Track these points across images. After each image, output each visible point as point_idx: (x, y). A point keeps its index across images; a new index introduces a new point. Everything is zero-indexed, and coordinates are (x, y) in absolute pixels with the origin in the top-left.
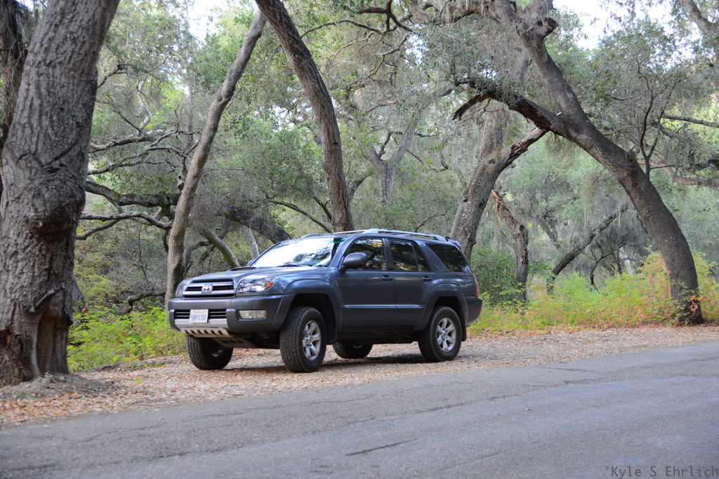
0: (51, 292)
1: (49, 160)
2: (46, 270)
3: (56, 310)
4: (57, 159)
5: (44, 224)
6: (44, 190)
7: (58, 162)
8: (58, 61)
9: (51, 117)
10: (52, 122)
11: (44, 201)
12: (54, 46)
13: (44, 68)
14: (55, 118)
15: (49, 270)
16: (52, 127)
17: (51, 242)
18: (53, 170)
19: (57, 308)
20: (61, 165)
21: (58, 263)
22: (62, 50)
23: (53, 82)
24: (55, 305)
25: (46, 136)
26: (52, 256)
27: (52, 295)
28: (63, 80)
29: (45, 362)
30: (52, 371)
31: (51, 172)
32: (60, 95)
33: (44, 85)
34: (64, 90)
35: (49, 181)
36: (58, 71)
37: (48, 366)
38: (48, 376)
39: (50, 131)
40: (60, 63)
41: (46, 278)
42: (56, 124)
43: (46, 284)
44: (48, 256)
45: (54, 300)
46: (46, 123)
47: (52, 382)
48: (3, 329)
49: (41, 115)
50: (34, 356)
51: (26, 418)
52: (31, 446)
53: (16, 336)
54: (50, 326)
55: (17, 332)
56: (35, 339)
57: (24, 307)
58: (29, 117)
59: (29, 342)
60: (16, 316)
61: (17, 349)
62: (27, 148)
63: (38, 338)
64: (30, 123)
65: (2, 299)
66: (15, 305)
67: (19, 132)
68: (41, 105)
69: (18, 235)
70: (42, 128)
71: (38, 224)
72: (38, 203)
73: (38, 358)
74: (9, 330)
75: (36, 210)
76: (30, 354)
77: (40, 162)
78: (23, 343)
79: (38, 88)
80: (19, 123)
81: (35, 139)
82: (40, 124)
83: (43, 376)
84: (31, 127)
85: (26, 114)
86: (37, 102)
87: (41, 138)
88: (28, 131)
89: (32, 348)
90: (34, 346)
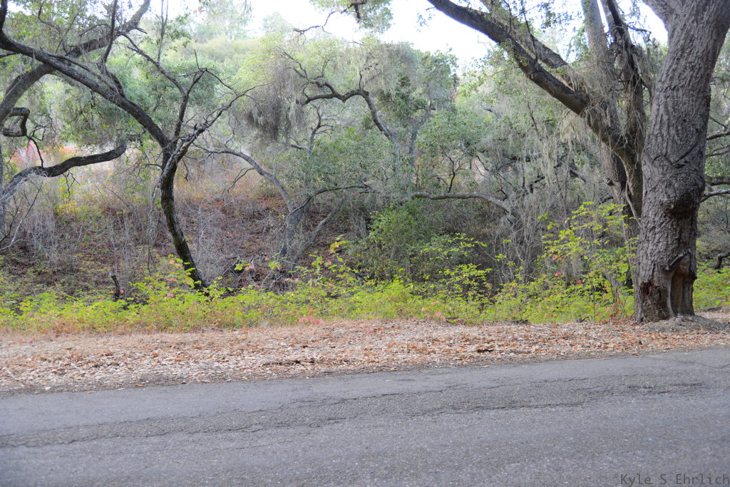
0: (681, 255)
1: (677, 159)
2: (676, 239)
3: (685, 268)
4: (682, 158)
5: (675, 207)
6: (674, 181)
7: (683, 160)
8: (680, 85)
9: (677, 127)
10: (677, 131)
11: (674, 189)
12: (677, 74)
13: (670, 92)
14: (679, 128)
15: (679, 240)
16: (678, 134)
17: (680, 219)
18: (680, 166)
19: (685, 267)
20: (686, 162)
21: (686, 234)
22: (683, 77)
23: (677, 101)
24: (684, 265)
25: (674, 141)
26: (681, 229)
27: (682, 257)
28: (685, 98)
29: (677, 306)
30: (683, 313)
31: (678, 168)
32: (683, 110)
33: (670, 104)
34: (686, 106)
35: (678, 174)
36: (680, 93)
37: (679, 309)
38: (680, 317)
39: (676, 137)
40: (682, 86)
41: (677, 245)
42: (680, 132)
43: (678, 249)
44: (678, 229)
45: (683, 261)
46: (673, 132)
47: (683, 321)
48: (646, 281)
49: (669, 127)
50: (669, 302)
51: (669, 346)
52: (680, 368)
53: (656, 287)
54: (680, 280)
55: (656, 284)
56: (669, 290)
57: (661, 266)
58: (660, 129)
59: (666, 291)
60: (655, 273)
61: (657, 296)
62: (659, 152)
63: (671, 288)
64: (661, 133)
65: (645, 261)
66: (655, 265)
67: (653, 140)
68: (668, 119)
69: (655, 215)
70: (670, 136)
71: (670, 206)
72: (670, 191)
73: (672, 303)
74: (650, 283)
75: (669, 197)
76: (666, 300)
77: (670, 161)
78: (661, 292)
79: (666, 107)
80: (653, 134)
81: (665, 145)
82: (668, 133)
83: (676, 316)
84: (662, 136)
85: (658, 127)
86: (665, 118)
87: (670, 143)
88: (660, 139)
89: (667, 296)
90: (669, 295)
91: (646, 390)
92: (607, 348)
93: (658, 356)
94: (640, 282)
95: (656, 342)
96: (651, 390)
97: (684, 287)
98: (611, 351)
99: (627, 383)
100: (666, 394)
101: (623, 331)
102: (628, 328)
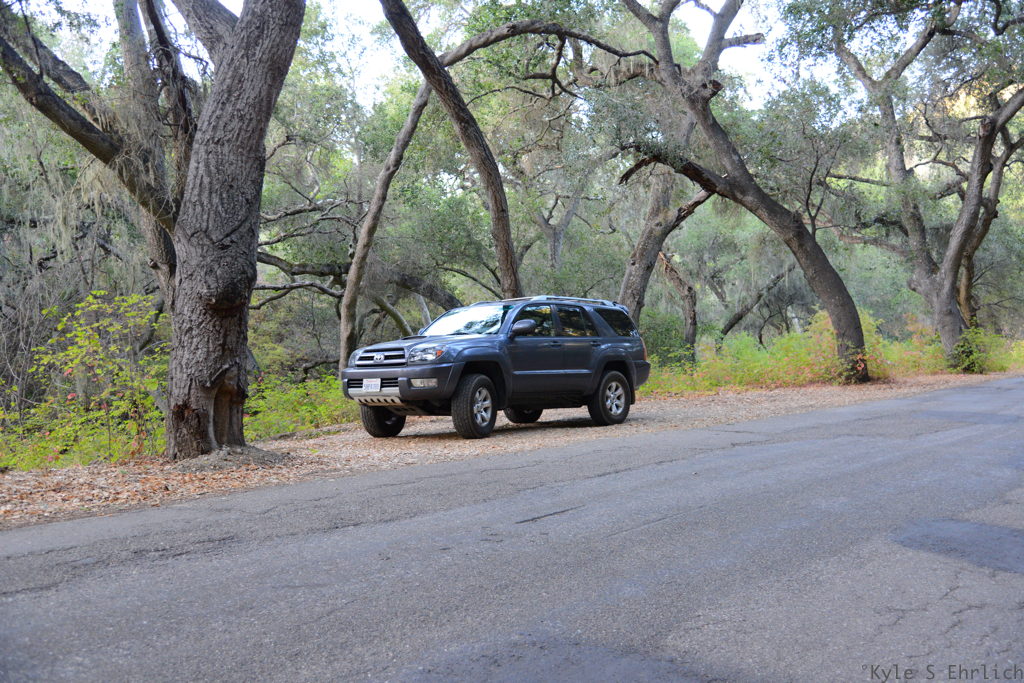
0: (227, 366)
1: (221, 237)
2: (220, 345)
3: (232, 384)
4: (227, 235)
5: (217, 301)
6: (216, 267)
7: (229, 239)
8: (227, 138)
9: (221, 195)
10: (222, 199)
11: (216, 277)
12: (221, 124)
13: (213, 145)
14: (224, 195)
15: (223, 346)
16: (222, 204)
17: (223, 318)
18: (224, 247)
20: (232, 242)
21: (232, 338)
22: (229, 128)
23: (222, 159)
24: (231, 379)
25: (217, 213)
26: (226, 331)
27: (227, 369)
28: (232, 157)
29: (222, 435)
30: (230, 444)
31: (222, 249)
32: (229, 172)
33: (213, 162)
34: (233, 168)
35: (221, 258)
36: (226, 149)
37: (225, 439)
38: (226, 449)
39: (220, 208)
40: (228, 141)
41: (220, 353)
42: (225, 201)
43: (221, 358)
44: (222, 331)
45: (229, 375)
46: (216, 200)
47: (229, 454)
48: (180, 403)
49: (211, 193)
50: (211, 429)
51: (205, 490)
52: (211, 518)
53: (194, 410)
54: (225, 400)
55: (194, 407)
56: (212, 413)
57: (200, 382)
58: (199, 195)
59: (206, 415)
60: (192, 391)
61: (194, 422)
62: (198, 226)
63: (214, 411)
64: (200, 201)
65: (179, 375)
66: (191, 380)
67: (190, 210)
68: (210, 183)
69: (192, 312)
70: (212, 205)
71: (211, 300)
72: (211, 280)
73: (215, 432)
74: (186, 405)
75: (209, 287)
76: (207, 427)
77: (211, 239)
78: (201, 417)
79: (207, 166)
80: (190, 201)
81: (205, 217)
82: (210, 201)
83: (221, 448)
84: (202, 205)
85: (196, 192)
86: (206, 180)
87: (212, 215)
88: (199, 209)
89: (209, 422)
90: (211, 420)
91: (157, 554)
92: (117, 499)
93: (186, 505)
94: (173, 404)
95: (189, 486)
96: (163, 553)
97: (231, 409)
98: (123, 503)
99: (133, 547)
100: (184, 556)
101: (146, 473)
102: (155, 468)
